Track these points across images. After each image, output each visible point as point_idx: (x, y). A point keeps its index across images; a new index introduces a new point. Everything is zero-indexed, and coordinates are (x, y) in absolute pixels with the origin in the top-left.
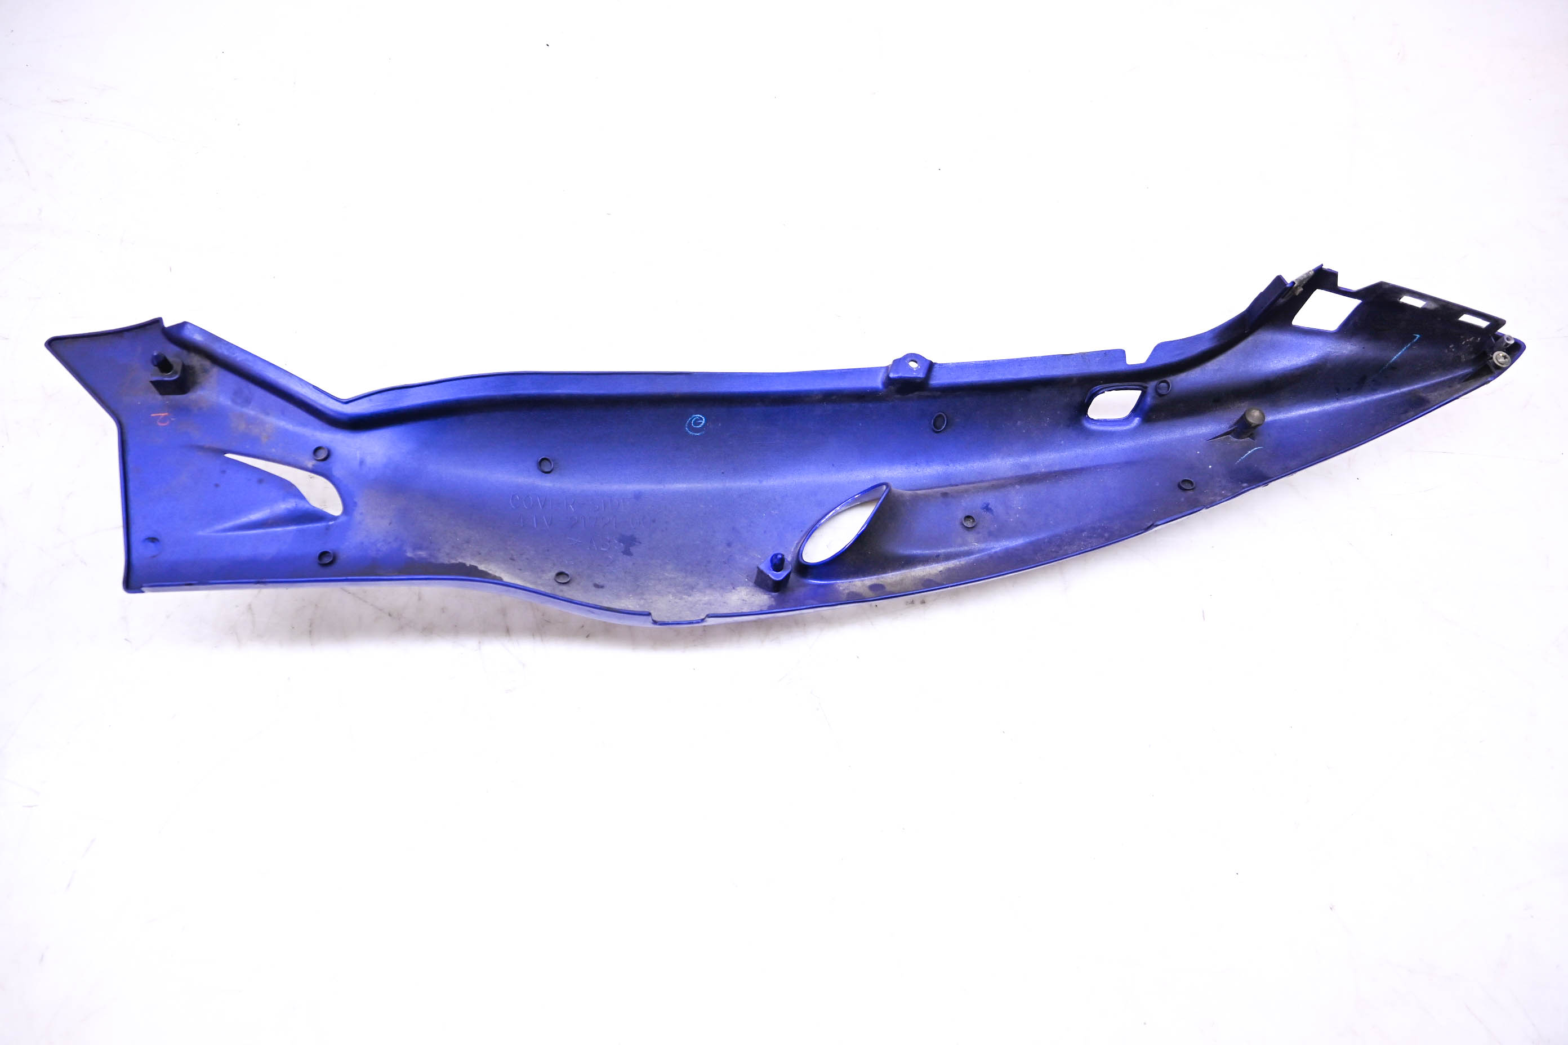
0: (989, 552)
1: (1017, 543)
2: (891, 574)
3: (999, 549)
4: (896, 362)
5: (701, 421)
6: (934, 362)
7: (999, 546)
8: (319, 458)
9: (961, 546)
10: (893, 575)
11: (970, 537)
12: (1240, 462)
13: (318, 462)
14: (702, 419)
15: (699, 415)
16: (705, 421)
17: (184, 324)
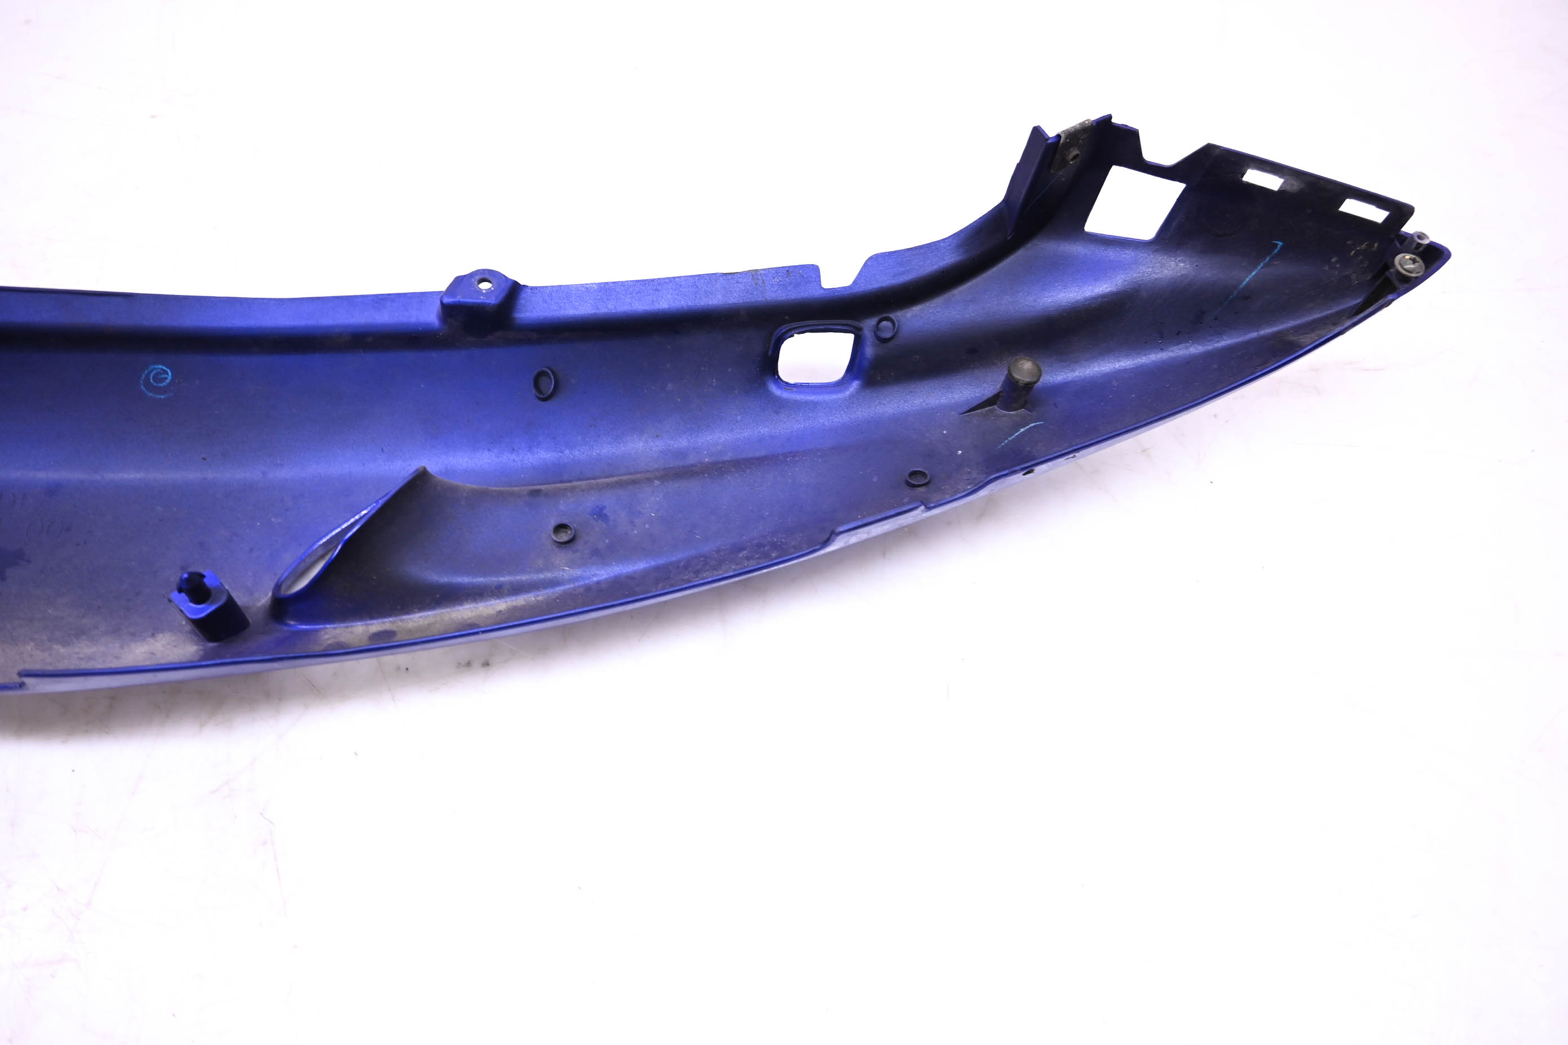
0: (587, 582)
1: (636, 568)
2: (418, 615)
3: (604, 577)
4: (459, 281)
5: (166, 376)
6: (522, 283)
7: (602, 574)
9: (540, 571)
10: (421, 617)
11: (561, 557)
12: (1007, 444)
14: (166, 373)
15: (160, 367)
16: (172, 376)
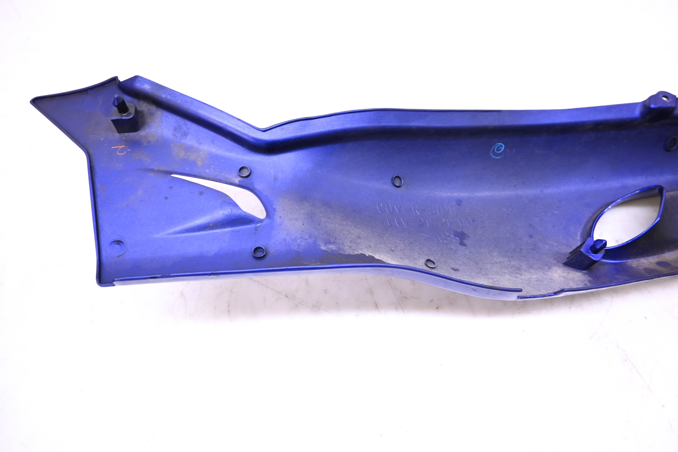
8: (244, 176)
13: (243, 178)
14: (502, 146)
15: (500, 143)
16: (504, 147)
17: (136, 77)
